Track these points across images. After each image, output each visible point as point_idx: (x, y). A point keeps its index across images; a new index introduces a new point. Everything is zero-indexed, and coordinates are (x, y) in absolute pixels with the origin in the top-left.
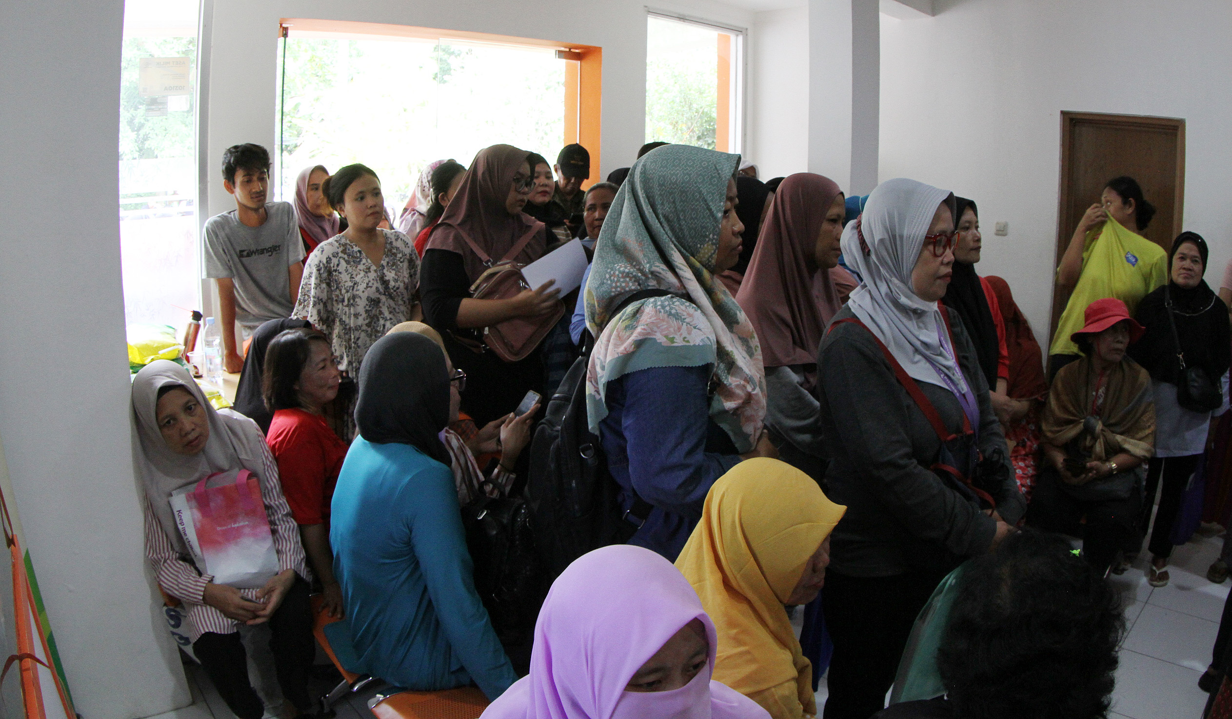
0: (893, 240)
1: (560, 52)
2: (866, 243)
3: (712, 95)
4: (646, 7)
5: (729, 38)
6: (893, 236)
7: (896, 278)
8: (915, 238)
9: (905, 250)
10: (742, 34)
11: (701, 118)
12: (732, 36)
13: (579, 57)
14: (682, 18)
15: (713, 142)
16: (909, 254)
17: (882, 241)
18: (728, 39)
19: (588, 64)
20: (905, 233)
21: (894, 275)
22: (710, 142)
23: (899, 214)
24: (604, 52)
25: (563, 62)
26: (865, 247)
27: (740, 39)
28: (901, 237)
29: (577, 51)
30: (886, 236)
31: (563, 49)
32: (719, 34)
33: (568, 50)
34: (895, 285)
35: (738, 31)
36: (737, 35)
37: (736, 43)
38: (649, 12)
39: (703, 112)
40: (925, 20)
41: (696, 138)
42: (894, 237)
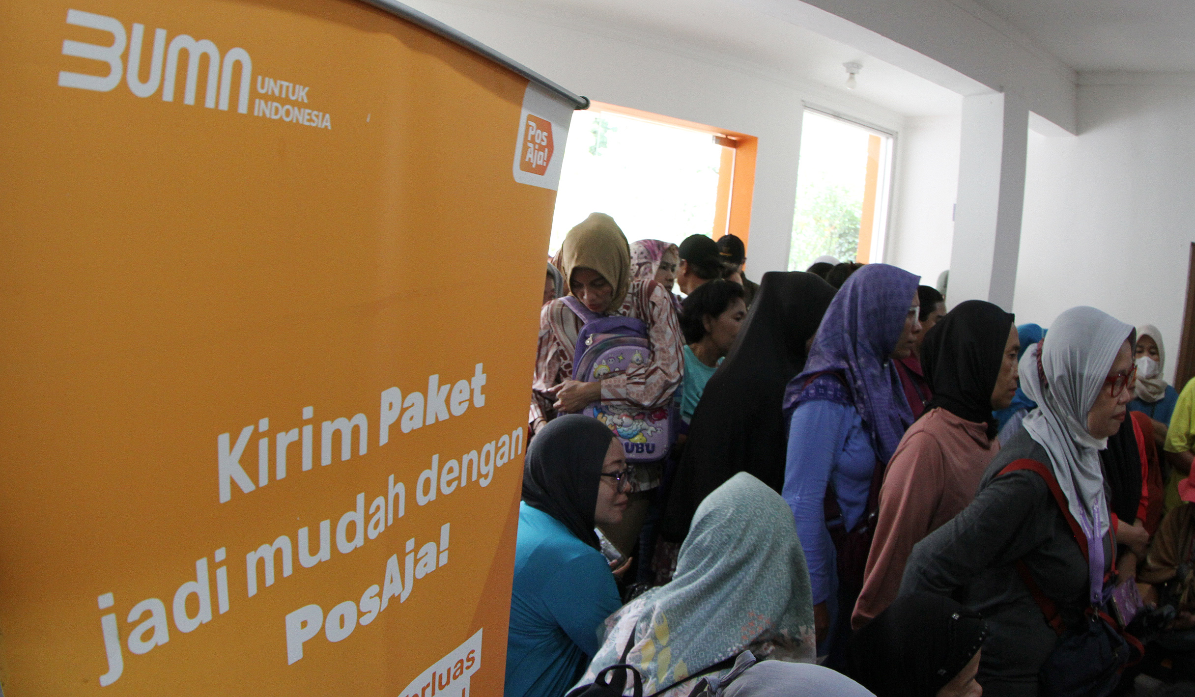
0: (1073, 378)
1: (717, 138)
2: (1045, 376)
3: (859, 196)
4: (803, 101)
5: (879, 139)
6: (1073, 373)
7: (1072, 415)
8: (1096, 378)
9: (1083, 390)
10: (893, 138)
11: (844, 216)
12: (883, 138)
13: (734, 144)
14: (837, 116)
15: (854, 241)
16: (1088, 395)
17: (1061, 378)
18: (878, 141)
19: (743, 151)
20: (1086, 373)
21: (1071, 412)
22: (851, 240)
23: (1081, 353)
24: (760, 142)
25: (720, 148)
26: (1043, 379)
27: (891, 141)
28: (1081, 376)
29: (733, 138)
30: (1066, 374)
31: (720, 135)
32: (870, 136)
33: (724, 136)
34: (1071, 422)
35: (889, 133)
36: (887, 138)
37: (886, 145)
38: (806, 107)
39: (846, 211)
40: (1068, 139)
41: (837, 236)
42: (1074, 375)
